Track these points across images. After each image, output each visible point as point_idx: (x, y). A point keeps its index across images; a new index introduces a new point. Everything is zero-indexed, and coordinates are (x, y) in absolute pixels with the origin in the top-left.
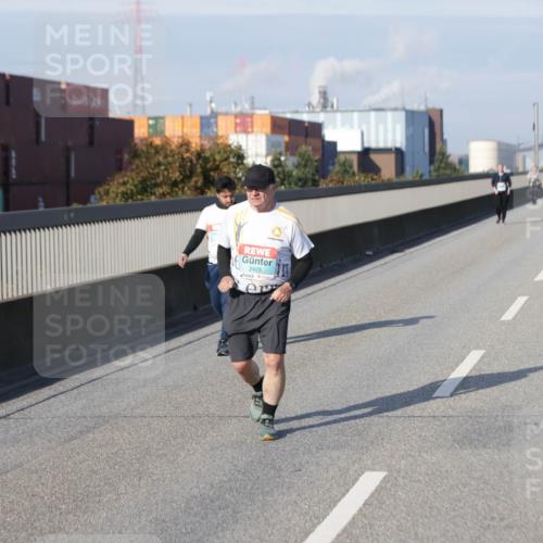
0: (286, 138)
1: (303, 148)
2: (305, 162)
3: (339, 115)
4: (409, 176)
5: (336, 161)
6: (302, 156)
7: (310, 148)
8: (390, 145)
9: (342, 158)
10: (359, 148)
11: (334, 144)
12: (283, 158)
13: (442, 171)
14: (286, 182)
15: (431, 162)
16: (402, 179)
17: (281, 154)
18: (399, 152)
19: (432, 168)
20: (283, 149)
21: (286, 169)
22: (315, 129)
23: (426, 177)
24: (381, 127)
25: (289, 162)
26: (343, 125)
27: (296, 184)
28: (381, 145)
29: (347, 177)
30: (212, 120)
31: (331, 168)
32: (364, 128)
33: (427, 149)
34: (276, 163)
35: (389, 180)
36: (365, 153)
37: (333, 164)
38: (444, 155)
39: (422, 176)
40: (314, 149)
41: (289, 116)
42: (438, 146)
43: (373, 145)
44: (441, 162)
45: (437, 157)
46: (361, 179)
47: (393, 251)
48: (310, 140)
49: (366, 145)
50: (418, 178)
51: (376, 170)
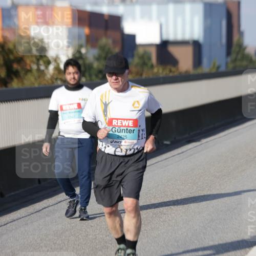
0: (86, 31)
1: (104, 41)
2: (105, 55)
3: (138, 9)
4: (206, 68)
5: (135, 53)
6: (102, 48)
7: (110, 41)
8: (187, 37)
9: (141, 51)
10: (157, 40)
11: (133, 37)
12: (83, 51)
13: (238, 63)
14: (87, 74)
15: (229, 53)
16: (200, 71)
17: (81, 46)
18: (196, 45)
19: (229, 59)
20: (83, 41)
21: (87, 62)
22: (114, 22)
23: (223, 69)
24: (179, 20)
25: (90, 54)
26: (142, 17)
27: (97, 76)
28: (179, 37)
29: (146, 69)
30: (13, 12)
31: (130, 60)
32: (163, 20)
33: (224, 40)
34: (77, 55)
35: (186, 72)
36: (164, 46)
37: (133, 56)
38: (241, 47)
39: (218, 67)
40: (114, 42)
41: (89, 8)
42: (235, 38)
43: (171, 37)
44: (238, 53)
45: (235, 48)
46: (159, 71)
47: (189, 141)
48: (109, 33)
49: (165, 38)
50: (214, 71)
51: (174, 62)
